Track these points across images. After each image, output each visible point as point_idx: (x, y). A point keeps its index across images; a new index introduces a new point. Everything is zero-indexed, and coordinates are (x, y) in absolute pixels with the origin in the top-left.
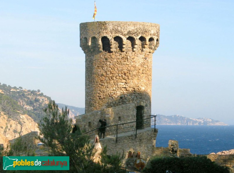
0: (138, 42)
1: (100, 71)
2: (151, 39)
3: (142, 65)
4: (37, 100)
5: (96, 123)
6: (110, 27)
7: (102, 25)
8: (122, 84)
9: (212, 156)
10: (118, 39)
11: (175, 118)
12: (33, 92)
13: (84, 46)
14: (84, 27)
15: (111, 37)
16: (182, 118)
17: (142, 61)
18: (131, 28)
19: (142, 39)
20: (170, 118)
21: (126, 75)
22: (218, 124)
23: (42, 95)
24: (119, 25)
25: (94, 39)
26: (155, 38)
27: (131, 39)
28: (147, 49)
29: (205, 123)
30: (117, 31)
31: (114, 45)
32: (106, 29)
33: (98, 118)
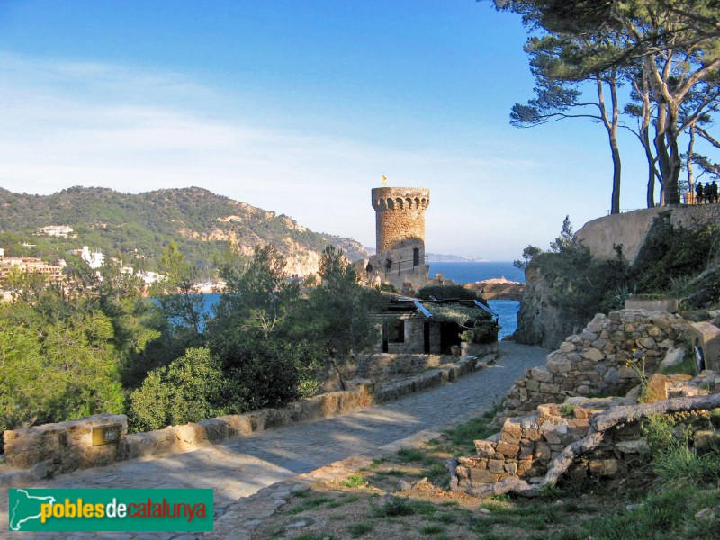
0: (414, 202)
1: (387, 224)
2: (423, 200)
3: (417, 218)
4: (350, 245)
5: (384, 262)
6: (393, 191)
7: (388, 190)
8: (402, 233)
9: (468, 286)
10: (399, 200)
11: (450, 257)
12: (347, 239)
13: (374, 205)
14: (374, 191)
15: (394, 198)
16: (456, 257)
17: (417, 215)
18: (409, 192)
19: (417, 200)
20: (447, 256)
21: (406, 226)
22: (482, 261)
23: (354, 241)
24: (399, 190)
25: (382, 201)
26: (426, 199)
27: (409, 200)
28: (420, 207)
29: (473, 260)
30: (398, 194)
31: (396, 204)
32: (390, 192)
33: (385, 258)
